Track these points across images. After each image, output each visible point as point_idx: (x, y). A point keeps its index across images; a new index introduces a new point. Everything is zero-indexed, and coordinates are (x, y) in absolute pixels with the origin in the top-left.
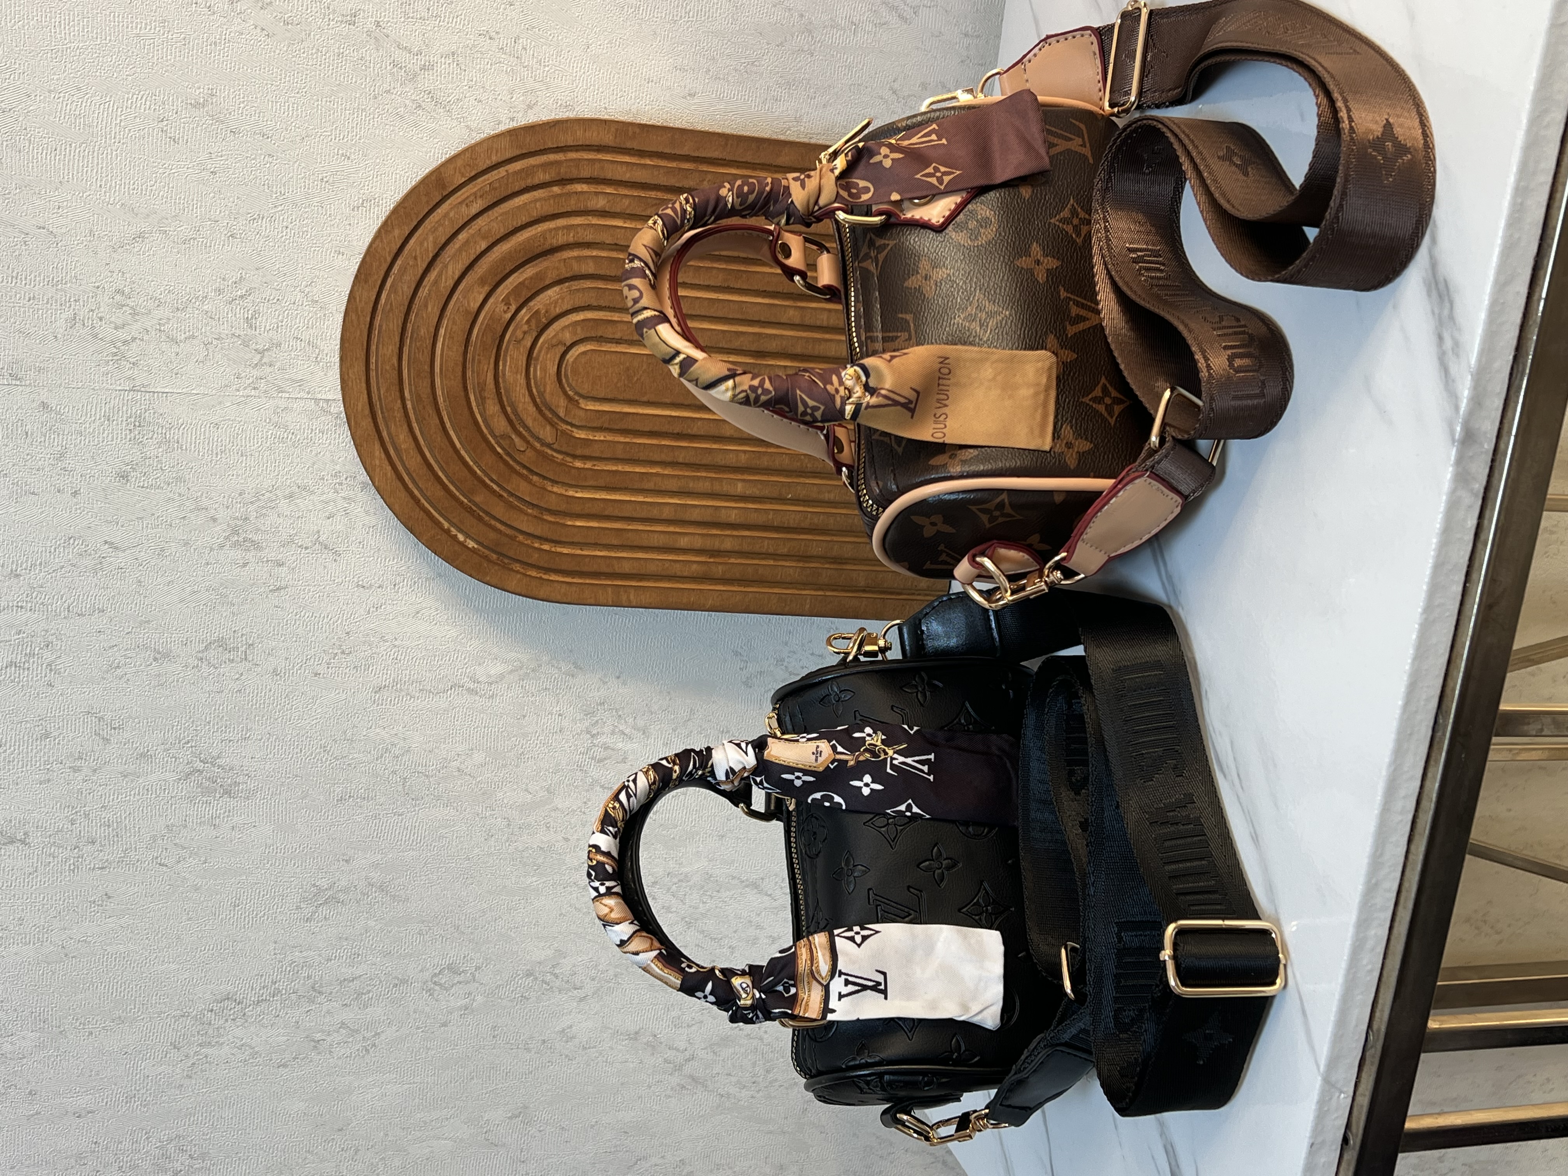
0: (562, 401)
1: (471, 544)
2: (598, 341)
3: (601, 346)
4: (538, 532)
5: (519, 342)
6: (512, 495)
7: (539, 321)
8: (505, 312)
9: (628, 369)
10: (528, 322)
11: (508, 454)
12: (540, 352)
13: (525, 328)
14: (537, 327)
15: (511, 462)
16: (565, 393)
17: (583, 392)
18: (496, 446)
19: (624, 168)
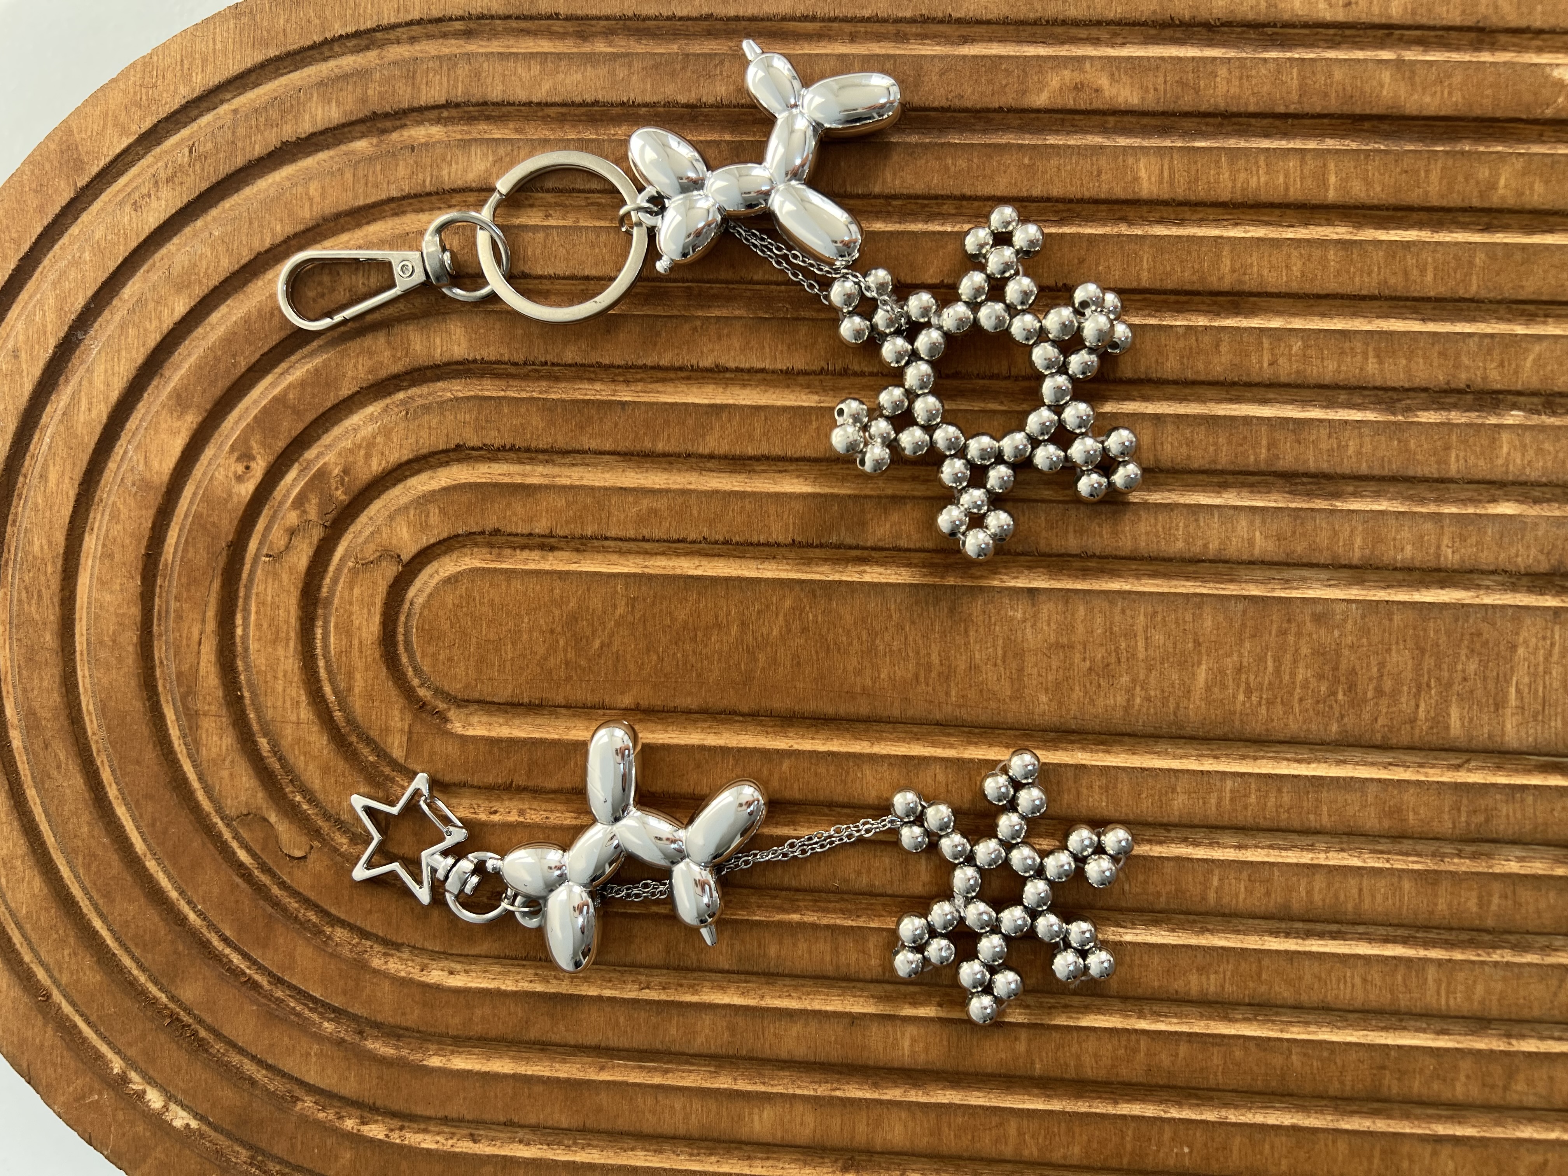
0: (396, 713)
1: (180, 1118)
2: (491, 546)
3: (499, 558)
4: (350, 1087)
5: (276, 557)
6: (278, 981)
7: (326, 498)
8: (239, 479)
9: (573, 618)
10: (300, 502)
11: (265, 868)
12: (335, 581)
13: (292, 518)
14: (323, 514)
15: (276, 890)
16: (408, 692)
17: (455, 687)
18: (235, 845)
19: (536, 69)
